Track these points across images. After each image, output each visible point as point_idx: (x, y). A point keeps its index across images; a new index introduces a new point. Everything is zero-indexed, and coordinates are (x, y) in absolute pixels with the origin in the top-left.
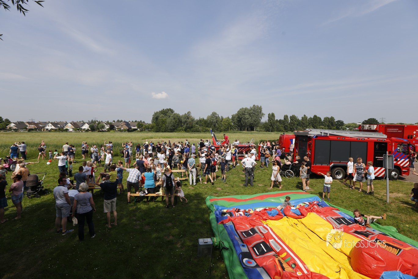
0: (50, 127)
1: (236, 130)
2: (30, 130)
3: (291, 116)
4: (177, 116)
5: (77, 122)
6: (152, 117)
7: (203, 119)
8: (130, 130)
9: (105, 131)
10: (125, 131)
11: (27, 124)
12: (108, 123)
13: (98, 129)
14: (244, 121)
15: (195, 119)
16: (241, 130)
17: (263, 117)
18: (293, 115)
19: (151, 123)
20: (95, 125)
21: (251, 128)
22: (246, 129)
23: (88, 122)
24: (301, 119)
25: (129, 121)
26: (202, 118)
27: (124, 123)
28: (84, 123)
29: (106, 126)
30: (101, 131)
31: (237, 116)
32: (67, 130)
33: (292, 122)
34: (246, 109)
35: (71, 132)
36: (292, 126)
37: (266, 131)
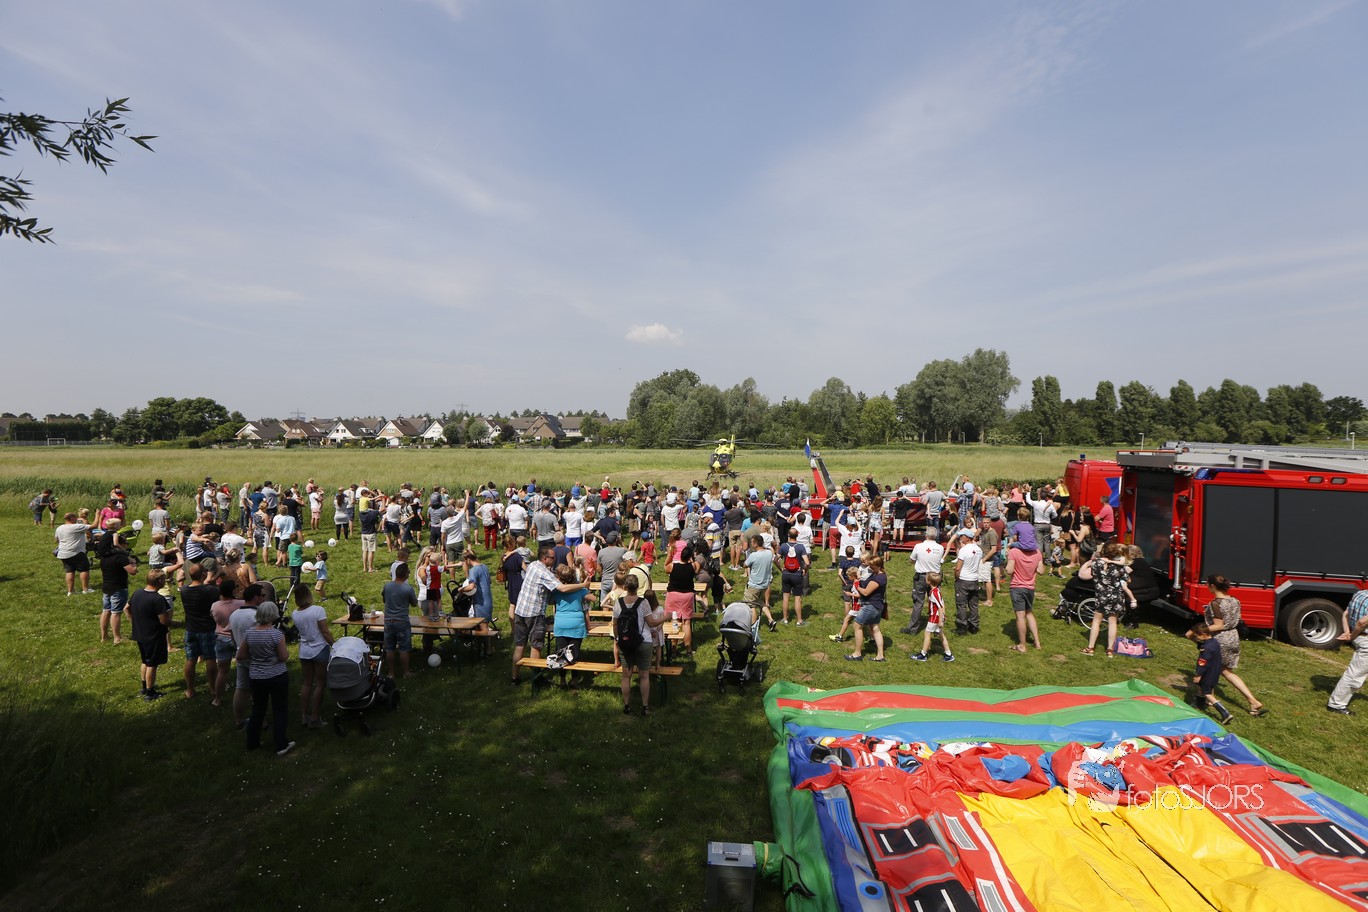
0: (341, 434)
1: (913, 440)
2: (292, 443)
3: (1126, 384)
4: (710, 396)
5: (413, 417)
6: (630, 398)
7: (797, 403)
8: (559, 443)
9: (488, 446)
10: (544, 443)
11: (285, 427)
12: (496, 420)
13: (469, 438)
14: (939, 405)
15: (770, 405)
16: (929, 438)
17: (1011, 394)
18: (1132, 384)
19: (625, 417)
20: (461, 427)
21: (969, 432)
22: (950, 435)
23: (441, 417)
24: (1169, 395)
25: (561, 414)
26: (791, 398)
27: (544, 420)
28: (430, 422)
29: (491, 429)
30: (475, 446)
31: (915, 392)
32: (384, 443)
33: (1128, 406)
34: (947, 365)
35: (393, 447)
36: (1129, 422)
37: (1026, 444)
